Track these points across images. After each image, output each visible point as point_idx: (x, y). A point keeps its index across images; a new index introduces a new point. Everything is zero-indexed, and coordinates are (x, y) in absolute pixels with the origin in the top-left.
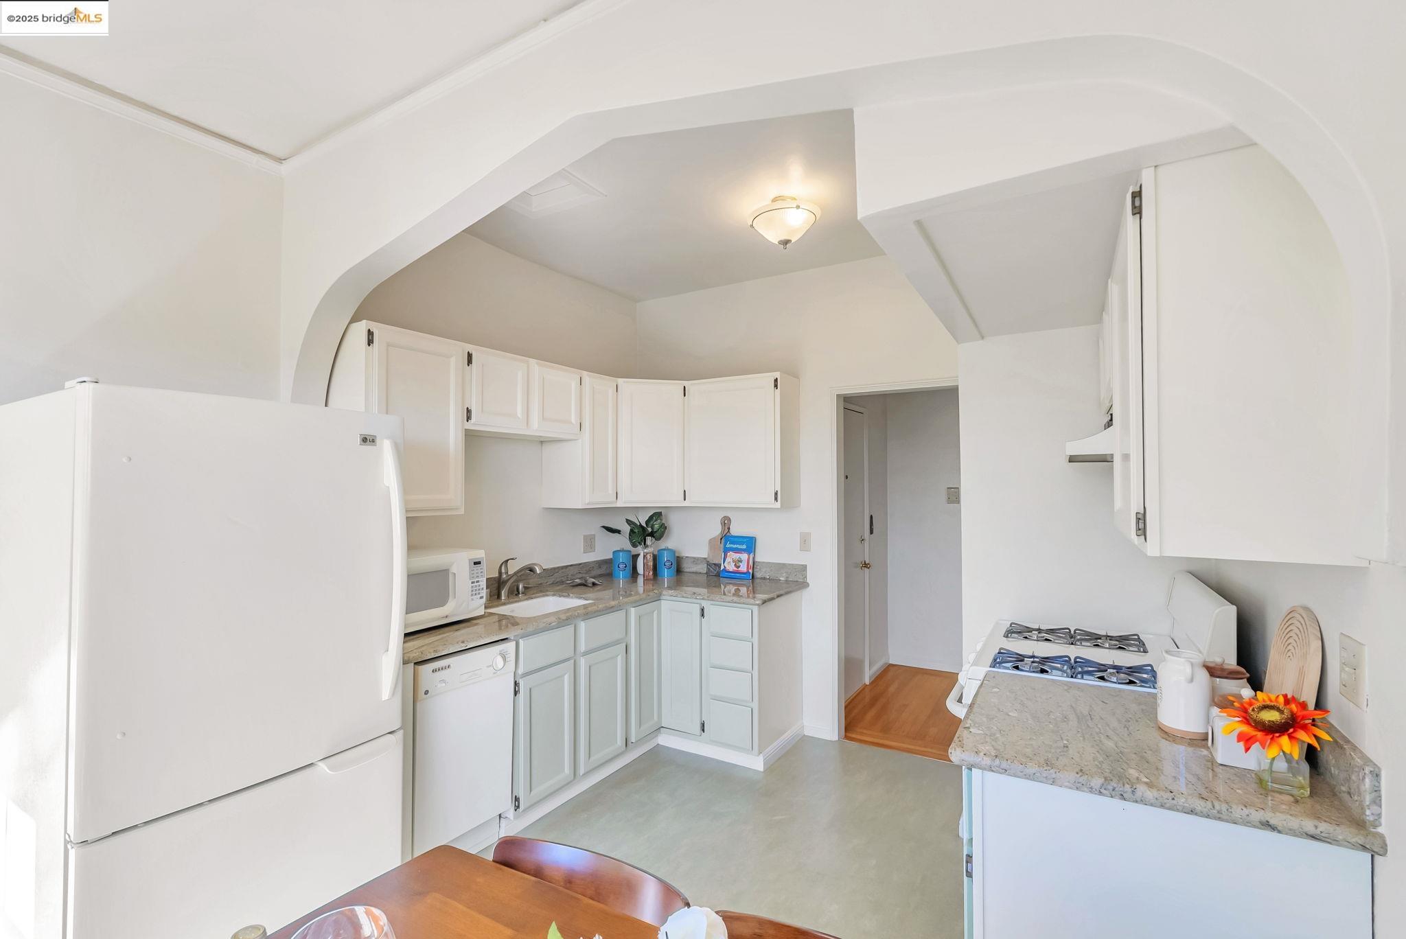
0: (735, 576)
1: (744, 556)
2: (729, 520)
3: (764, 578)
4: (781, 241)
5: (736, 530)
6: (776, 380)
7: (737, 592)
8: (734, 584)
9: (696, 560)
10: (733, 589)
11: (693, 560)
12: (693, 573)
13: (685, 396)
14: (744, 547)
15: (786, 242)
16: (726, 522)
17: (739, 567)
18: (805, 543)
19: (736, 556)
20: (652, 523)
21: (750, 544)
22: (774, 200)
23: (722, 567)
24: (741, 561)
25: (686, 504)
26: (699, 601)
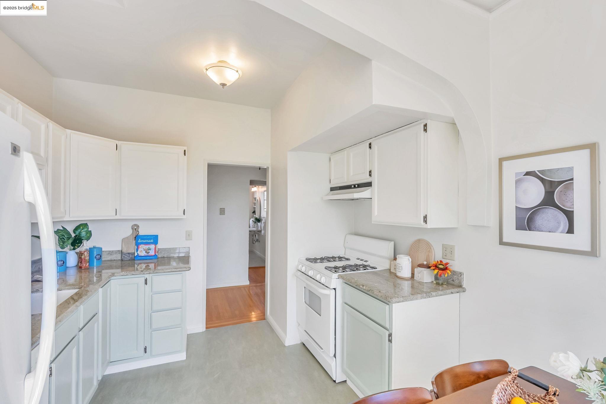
0: (147, 258)
1: (152, 247)
2: (138, 226)
3: (164, 257)
4: (222, 83)
5: (142, 232)
6: (185, 151)
7: (147, 267)
8: (144, 263)
9: (110, 253)
10: (144, 266)
11: (108, 253)
12: (108, 260)
13: (117, 150)
14: (152, 241)
15: (224, 85)
16: (135, 228)
17: (149, 253)
18: (189, 236)
19: (147, 247)
20: (79, 230)
21: (155, 239)
22: (219, 62)
23: (136, 254)
24: (150, 249)
25: (117, 217)
26: (143, 275)
